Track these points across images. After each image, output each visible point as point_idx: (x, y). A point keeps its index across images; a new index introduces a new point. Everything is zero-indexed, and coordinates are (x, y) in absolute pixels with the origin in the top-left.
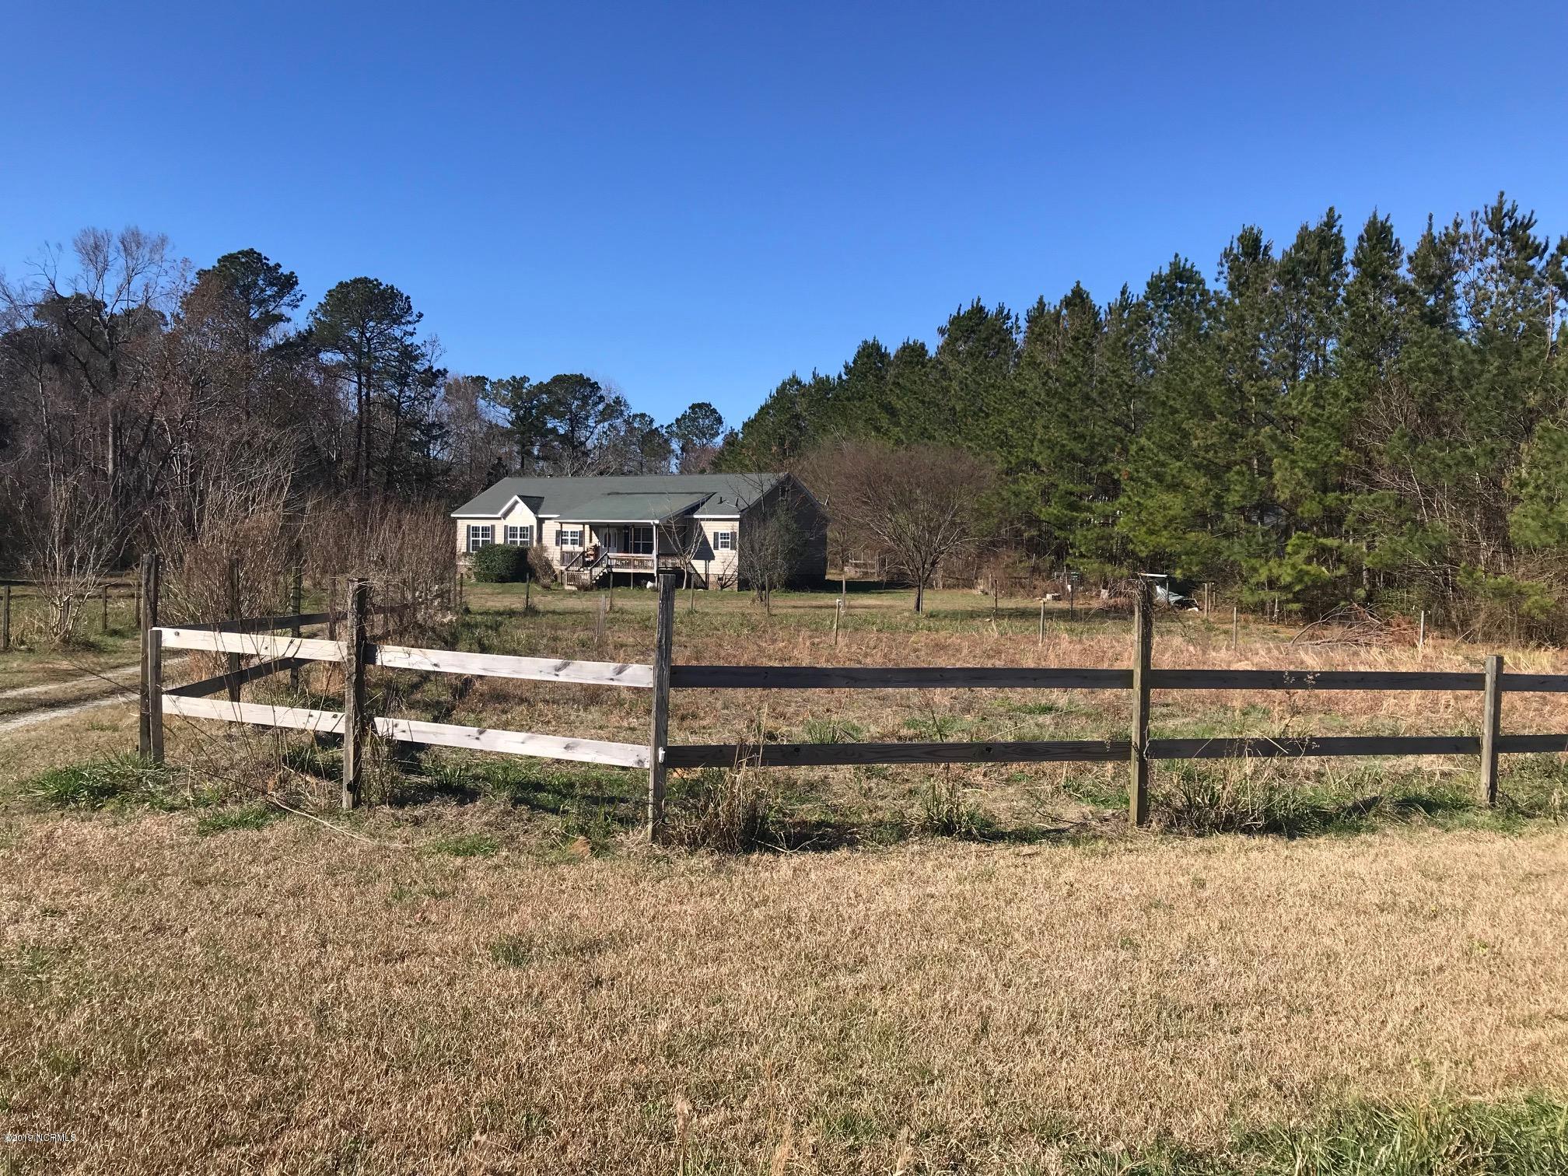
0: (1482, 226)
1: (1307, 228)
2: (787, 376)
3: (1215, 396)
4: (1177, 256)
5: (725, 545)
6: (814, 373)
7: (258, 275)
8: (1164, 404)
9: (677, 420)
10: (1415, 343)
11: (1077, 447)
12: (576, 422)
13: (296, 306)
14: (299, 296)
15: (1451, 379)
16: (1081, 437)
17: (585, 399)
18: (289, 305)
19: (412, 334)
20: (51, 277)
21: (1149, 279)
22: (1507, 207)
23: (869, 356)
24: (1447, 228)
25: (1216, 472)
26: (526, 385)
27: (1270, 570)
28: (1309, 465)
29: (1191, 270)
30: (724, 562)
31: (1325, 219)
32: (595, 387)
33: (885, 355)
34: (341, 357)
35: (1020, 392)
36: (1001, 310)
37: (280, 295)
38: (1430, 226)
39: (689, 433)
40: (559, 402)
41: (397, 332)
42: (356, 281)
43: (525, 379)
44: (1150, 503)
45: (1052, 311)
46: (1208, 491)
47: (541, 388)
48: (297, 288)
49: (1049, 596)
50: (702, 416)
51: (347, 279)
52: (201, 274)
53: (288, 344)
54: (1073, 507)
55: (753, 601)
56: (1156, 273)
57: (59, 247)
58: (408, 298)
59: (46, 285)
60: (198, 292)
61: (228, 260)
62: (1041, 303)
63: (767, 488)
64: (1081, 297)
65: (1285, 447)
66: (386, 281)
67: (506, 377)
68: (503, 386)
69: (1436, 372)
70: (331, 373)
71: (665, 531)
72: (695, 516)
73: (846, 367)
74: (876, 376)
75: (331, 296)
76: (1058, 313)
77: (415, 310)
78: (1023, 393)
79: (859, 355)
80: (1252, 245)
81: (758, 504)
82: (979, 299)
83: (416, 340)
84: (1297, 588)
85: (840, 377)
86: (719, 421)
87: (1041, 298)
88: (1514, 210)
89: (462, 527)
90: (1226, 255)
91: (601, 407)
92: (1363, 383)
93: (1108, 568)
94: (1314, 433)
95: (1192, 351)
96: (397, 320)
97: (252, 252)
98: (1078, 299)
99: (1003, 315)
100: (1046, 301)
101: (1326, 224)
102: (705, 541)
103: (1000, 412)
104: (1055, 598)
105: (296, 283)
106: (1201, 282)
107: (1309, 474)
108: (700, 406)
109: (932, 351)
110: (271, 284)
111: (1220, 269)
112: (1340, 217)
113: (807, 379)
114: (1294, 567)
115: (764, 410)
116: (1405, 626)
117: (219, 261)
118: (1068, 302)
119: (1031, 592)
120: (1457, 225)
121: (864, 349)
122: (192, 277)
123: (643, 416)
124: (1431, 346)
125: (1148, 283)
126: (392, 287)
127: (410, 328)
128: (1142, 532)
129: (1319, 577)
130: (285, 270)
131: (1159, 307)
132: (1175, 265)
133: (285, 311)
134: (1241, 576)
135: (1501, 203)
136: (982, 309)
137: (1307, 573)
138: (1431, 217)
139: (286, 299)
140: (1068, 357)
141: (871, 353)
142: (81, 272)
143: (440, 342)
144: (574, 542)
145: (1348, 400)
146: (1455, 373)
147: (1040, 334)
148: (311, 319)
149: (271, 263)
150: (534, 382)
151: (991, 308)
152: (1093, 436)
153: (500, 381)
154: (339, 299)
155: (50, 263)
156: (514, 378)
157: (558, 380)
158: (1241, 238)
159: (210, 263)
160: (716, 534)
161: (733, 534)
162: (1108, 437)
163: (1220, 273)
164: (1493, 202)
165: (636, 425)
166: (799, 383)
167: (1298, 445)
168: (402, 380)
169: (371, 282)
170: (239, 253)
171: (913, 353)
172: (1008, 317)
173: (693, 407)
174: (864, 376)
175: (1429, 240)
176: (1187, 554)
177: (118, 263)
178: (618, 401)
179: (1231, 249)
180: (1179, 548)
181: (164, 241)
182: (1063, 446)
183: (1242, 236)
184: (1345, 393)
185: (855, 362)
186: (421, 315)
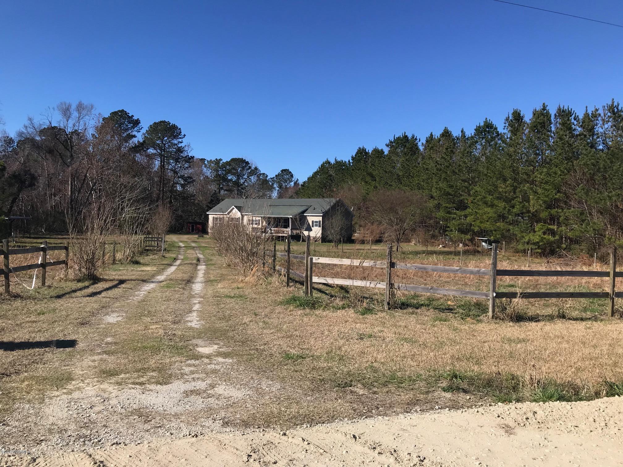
0: (606, 111)
1: (536, 110)
2: (324, 160)
3: (507, 173)
4: (486, 118)
5: (316, 226)
6: (335, 159)
7: (125, 120)
8: (486, 175)
9: (276, 176)
10: (585, 155)
11: (450, 190)
12: (239, 176)
13: (139, 132)
14: (140, 128)
15: (599, 168)
16: (451, 187)
17: (243, 168)
18: (136, 131)
19: (181, 142)
20: (50, 120)
21: (475, 128)
22: (615, 104)
23: (361, 153)
24: (592, 111)
25: (508, 200)
26: (221, 162)
27: (529, 237)
28: (545, 199)
29: (491, 124)
30: (316, 232)
31: (542, 107)
32: (247, 163)
33: (367, 153)
34: (155, 151)
35: (426, 169)
36: (413, 137)
37: (133, 127)
38: (587, 110)
39: (281, 181)
40: (234, 169)
41: (175, 142)
42: (161, 122)
43: (221, 160)
44: (480, 212)
45: (436, 138)
46: (505, 207)
47: (228, 163)
48: (140, 125)
49: (441, 246)
50: (286, 174)
51: (157, 121)
52: (104, 119)
53: (136, 147)
54: (449, 213)
55: (333, 247)
56: (478, 125)
57: (54, 109)
58: (180, 129)
59: (48, 123)
60: (103, 126)
61: (114, 114)
62: (431, 135)
63: (332, 204)
64: (448, 132)
65: (536, 192)
66: (172, 122)
67: (213, 159)
68: (212, 163)
69: (594, 165)
70: (151, 157)
71: (294, 220)
72: (305, 215)
73: (352, 157)
74: (364, 161)
75: (151, 127)
76: (440, 140)
77: (183, 134)
78: (427, 169)
79: (357, 153)
80: (517, 117)
81: (329, 210)
82: (405, 133)
83: (182, 145)
84: (540, 244)
85: (349, 161)
86: (292, 176)
87: (432, 133)
88: (618, 105)
89: (211, 217)
90: (507, 119)
91: (249, 171)
92: (566, 169)
93: (463, 236)
94: (547, 187)
95: (496, 156)
96: (176, 137)
97: (123, 111)
98: (446, 134)
99: (414, 139)
100: (433, 134)
101: (543, 109)
102: (309, 224)
103: (419, 176)
104: (443, 247)
105: (140, 123)
106: (496, 129)
107: (545, 202)
108: (285, 170)
109: (386, 153)
110: (130, 123)
111: (505, 125)
112: (547, 106)
113: (333, 161)
114: (540, 236)
115: (316, 174)
116: (586, 258)
117: (111, 114)
118: (443, 135)
119: (433, 244)
120: (597, 110)
121: (359, 151)
122: (101, 120)
123: (264, 174)
124: (592, 156)
125: (475, 129)
126: (174, 125)
127: (180, 140)
128: (478, 222)
129: (549, 240)
130: (135, 118)
131: (480, 138)
132: (486, 122)
133: (134, 133)
134: (516, 239)
135: (613, 102)
136: (407, 136)
137: (545, 238)
138: (587, 107)
139: (136, 129)
140: (444, 156)
141: (362, 152)
142: (61, 119)
143: (191, 146)
144: (256, 224)
145: (561, 175)
146: (601, 166)
147: (432, 147)
148: (143, 136)
149: (130, 115)
150: (224, 161)
151: (410, 136)
152: (457, 186)
153: (211, 160)
154: (154, 129)
155: (50, 115)
156: (216, 159)
157: (233, 160)
158: (513, 114)
159: (107, 115)
160: (313, 221)
161: (320, 221)
162: (462, 186)
163: (505, 126)
164: (610, 103)
165: (261, 177)
166: (329, 163)
167: (540, 191)
168: (177, 160)
169: (166, 122)
170: (118, 111)
171: (378, 153)
172: (416, 139)
173: (282, 171)
174: (359, 161)
175: (586, 115)
176: (495, 231)
177: (75, 114)
178: (256, 169)
179: (509, 117)
180: (492, 229)
181: (92, 107)
182: (445, 190)
183: (513, 113)
184: (559, 173)
185: (356, 155)
186: (185, 136)
